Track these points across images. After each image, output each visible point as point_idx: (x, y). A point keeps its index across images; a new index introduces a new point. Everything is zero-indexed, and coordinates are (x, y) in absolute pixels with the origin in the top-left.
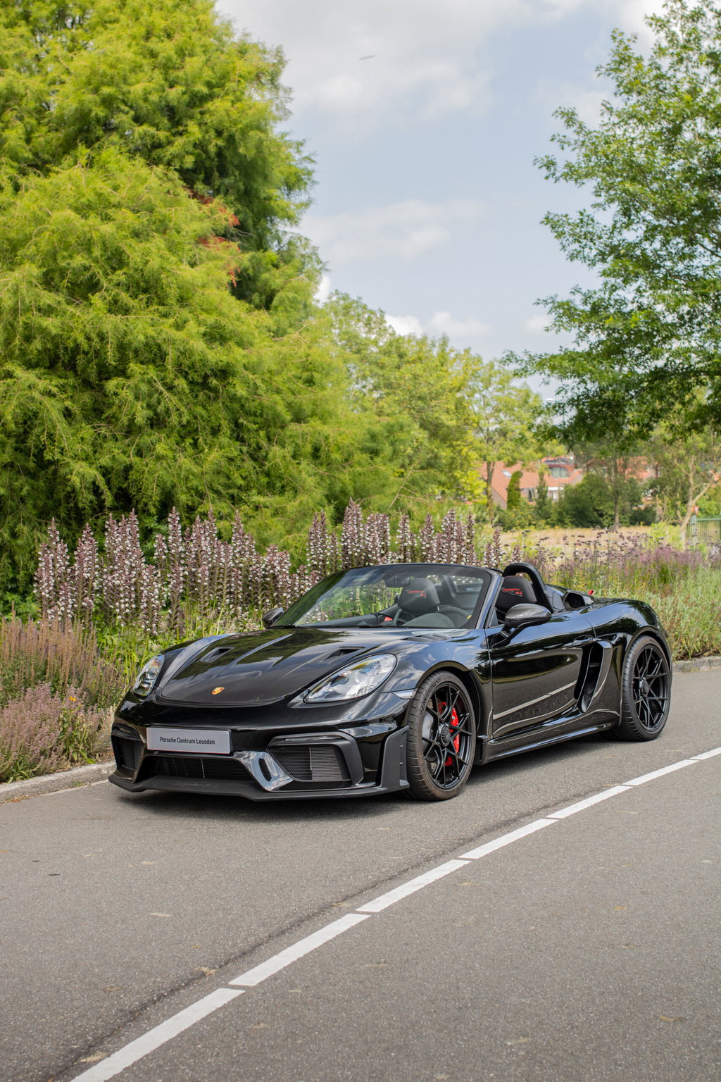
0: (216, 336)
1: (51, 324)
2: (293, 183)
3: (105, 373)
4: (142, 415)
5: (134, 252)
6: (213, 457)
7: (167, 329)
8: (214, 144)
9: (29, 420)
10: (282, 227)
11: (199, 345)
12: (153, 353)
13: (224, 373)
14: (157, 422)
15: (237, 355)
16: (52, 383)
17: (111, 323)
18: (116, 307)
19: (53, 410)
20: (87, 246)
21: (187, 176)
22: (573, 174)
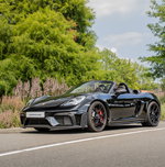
0: (70, 50)
1: (32, 47)
2: (91, 18)
3: (44, 58)
4: (52, 68)
5: (51, 31)
6: (69, 78)
7: (58, 48)
8: (72, 8)
9: (27, 69)
10: (88, 28)
11: (65, 52)
12: (55, 54)
13: (72, 59)
14: (56, 70)
15: (75, 55)
16: (32, 60)
17: (45, 47)
18: (47, 43)
19: (32, 66)
20: (40, 29)
21: (65, 15)
22: (154, 15)
